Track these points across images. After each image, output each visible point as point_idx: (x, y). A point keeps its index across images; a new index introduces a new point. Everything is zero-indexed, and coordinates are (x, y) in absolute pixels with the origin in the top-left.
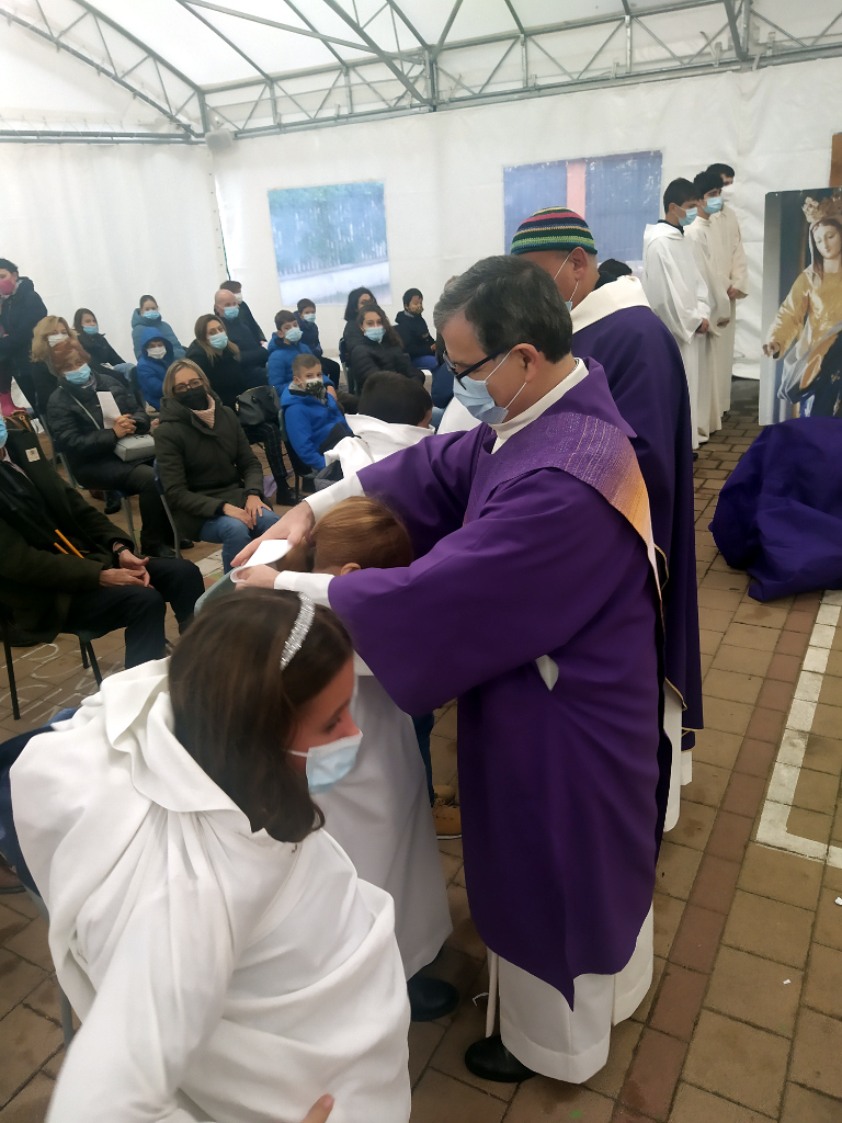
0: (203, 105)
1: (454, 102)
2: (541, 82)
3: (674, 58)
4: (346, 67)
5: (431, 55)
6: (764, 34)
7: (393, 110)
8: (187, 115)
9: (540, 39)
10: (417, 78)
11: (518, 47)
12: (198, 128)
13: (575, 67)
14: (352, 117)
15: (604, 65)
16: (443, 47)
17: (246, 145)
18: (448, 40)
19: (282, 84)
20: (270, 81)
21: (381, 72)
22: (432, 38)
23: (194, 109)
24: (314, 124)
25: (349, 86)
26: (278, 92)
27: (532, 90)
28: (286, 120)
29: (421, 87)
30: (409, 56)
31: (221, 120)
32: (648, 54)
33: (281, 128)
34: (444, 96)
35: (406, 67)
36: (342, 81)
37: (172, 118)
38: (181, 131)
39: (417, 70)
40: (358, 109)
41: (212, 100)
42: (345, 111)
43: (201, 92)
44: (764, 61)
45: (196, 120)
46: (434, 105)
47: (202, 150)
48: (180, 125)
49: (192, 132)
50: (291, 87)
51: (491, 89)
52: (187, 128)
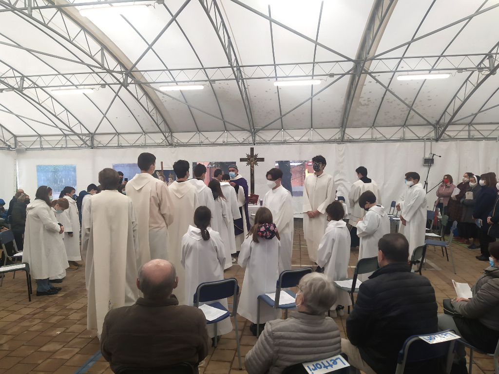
0: (16, 140)
1: (98, 147)
2: (123, 145)
3: (156, 143)
4: (66, 135)
5: (92, 135)
6: (175, 141)
7: (79, 147)
8: (10, 142)
9: (122, 135)
10: (87, 140)
11: (116, 137)
12: (13, 146)
13: (132, 142)
14: (66, 148)
15: (139, 143)
16: (95, 134)
17: (29, 152)
18: (96, 132)
19: (44, 137)
20: (40, 136)
21: (76, 138)
22: (92, 131)
23: (12, 141)
24: (53, 148)
25: (66, 140)
26: (42, 139)
27: (120, 146)
28: (44, 147)
29: (89, 143)
30: (85, 135)
31: (22, 145)
32: (149, 141)
33: (42, 149)
34: (95, 145)
35: (84, 137)
36: (64, 138)
37: (4, 143)
38: (7, 147)
39: (87, 138)
40: (68, 146)
41: (18, 139)
42: (64, 146)
43: (15, 137)
44: (176, 146)
45: (13, 144)
46: (92, 147)
47: (13, 153)
48: (7, 145)
49: (11, 147)
50: (47, 138)
51: (108, 145)
52: (9, 146)
